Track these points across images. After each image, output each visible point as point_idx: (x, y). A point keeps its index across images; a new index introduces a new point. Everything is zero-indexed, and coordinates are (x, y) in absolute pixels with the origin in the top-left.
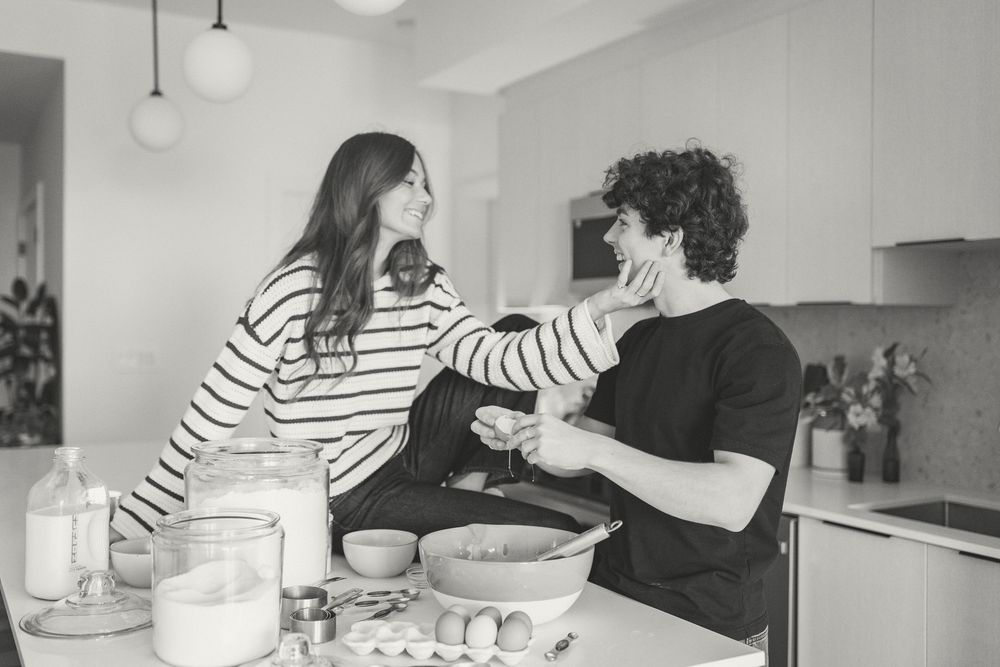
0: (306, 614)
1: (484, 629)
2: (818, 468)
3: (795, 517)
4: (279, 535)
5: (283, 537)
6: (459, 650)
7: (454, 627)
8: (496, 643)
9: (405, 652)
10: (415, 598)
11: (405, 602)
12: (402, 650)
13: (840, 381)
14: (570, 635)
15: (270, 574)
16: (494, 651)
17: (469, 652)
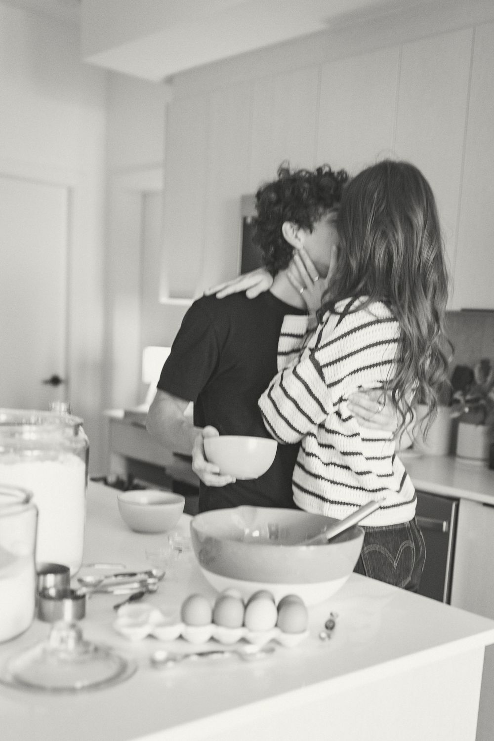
0: (52, 592)
1: (263, 612)
2: (460, 457)
3: (457, 500)
4: (33, 512)
5: (37, 515)
6: (240, 633)
7: (233, 611)
8: (276, 625)
9: (181, 637)
10: (161, 579)
11: (154, 584)
12: (177, 635)
13: (485, 381)
14: (331, 614)
15: (25, 550)
16: (276, 633)
17: (250, 636)
